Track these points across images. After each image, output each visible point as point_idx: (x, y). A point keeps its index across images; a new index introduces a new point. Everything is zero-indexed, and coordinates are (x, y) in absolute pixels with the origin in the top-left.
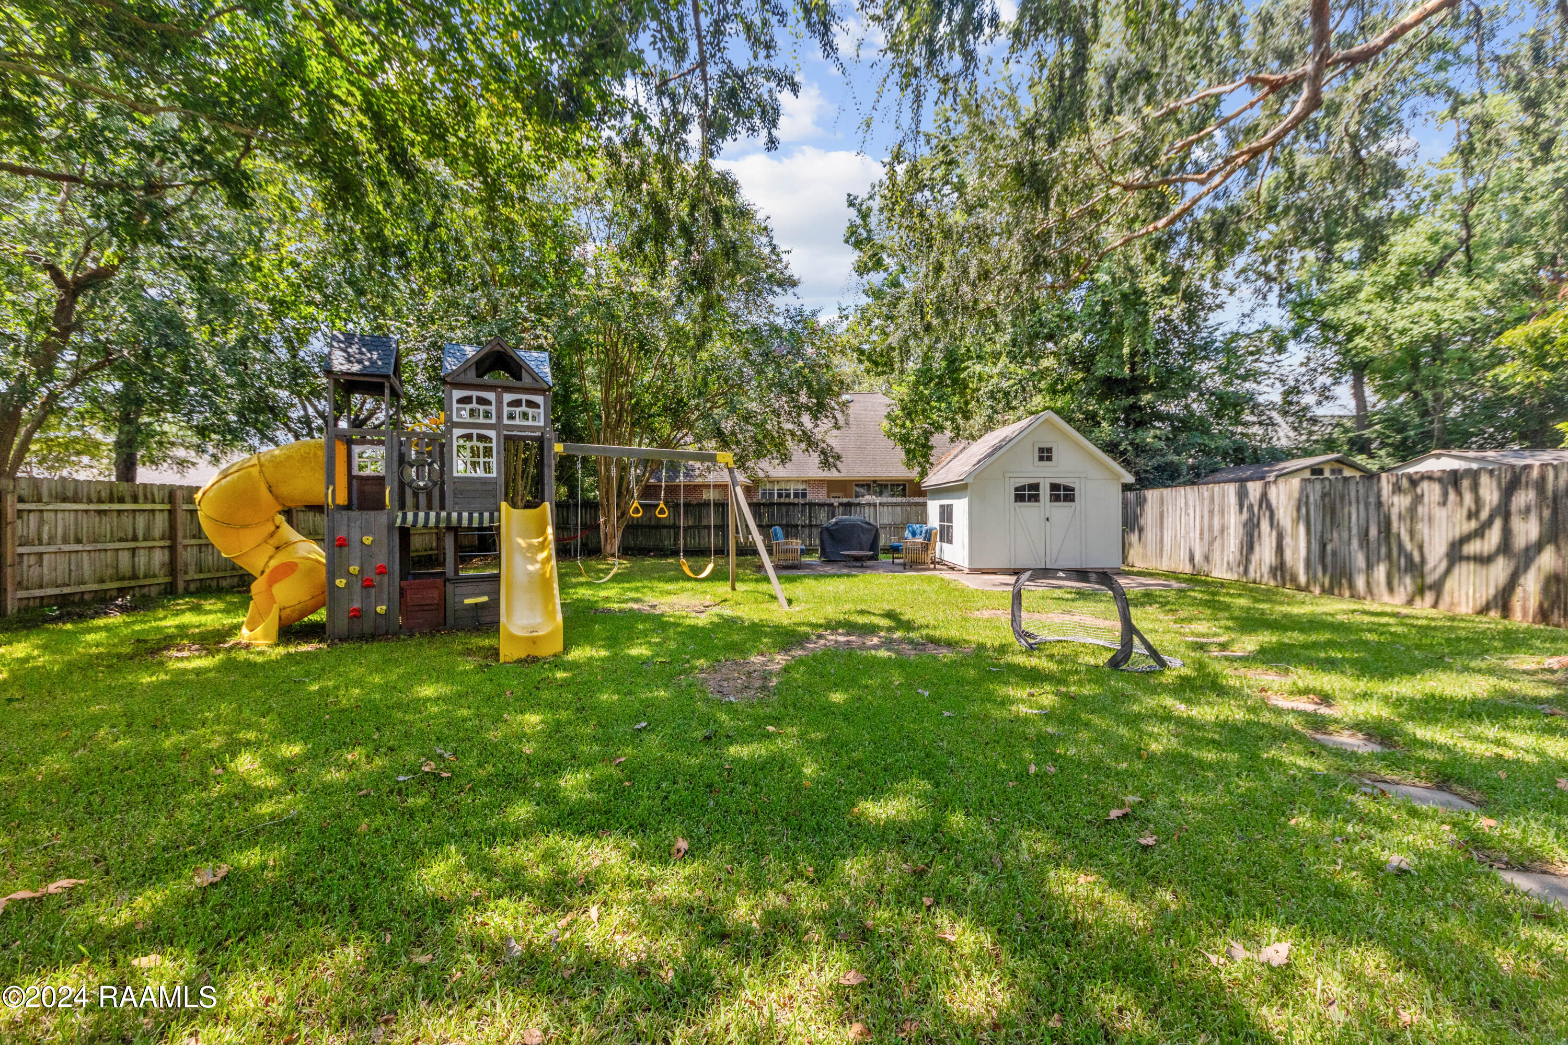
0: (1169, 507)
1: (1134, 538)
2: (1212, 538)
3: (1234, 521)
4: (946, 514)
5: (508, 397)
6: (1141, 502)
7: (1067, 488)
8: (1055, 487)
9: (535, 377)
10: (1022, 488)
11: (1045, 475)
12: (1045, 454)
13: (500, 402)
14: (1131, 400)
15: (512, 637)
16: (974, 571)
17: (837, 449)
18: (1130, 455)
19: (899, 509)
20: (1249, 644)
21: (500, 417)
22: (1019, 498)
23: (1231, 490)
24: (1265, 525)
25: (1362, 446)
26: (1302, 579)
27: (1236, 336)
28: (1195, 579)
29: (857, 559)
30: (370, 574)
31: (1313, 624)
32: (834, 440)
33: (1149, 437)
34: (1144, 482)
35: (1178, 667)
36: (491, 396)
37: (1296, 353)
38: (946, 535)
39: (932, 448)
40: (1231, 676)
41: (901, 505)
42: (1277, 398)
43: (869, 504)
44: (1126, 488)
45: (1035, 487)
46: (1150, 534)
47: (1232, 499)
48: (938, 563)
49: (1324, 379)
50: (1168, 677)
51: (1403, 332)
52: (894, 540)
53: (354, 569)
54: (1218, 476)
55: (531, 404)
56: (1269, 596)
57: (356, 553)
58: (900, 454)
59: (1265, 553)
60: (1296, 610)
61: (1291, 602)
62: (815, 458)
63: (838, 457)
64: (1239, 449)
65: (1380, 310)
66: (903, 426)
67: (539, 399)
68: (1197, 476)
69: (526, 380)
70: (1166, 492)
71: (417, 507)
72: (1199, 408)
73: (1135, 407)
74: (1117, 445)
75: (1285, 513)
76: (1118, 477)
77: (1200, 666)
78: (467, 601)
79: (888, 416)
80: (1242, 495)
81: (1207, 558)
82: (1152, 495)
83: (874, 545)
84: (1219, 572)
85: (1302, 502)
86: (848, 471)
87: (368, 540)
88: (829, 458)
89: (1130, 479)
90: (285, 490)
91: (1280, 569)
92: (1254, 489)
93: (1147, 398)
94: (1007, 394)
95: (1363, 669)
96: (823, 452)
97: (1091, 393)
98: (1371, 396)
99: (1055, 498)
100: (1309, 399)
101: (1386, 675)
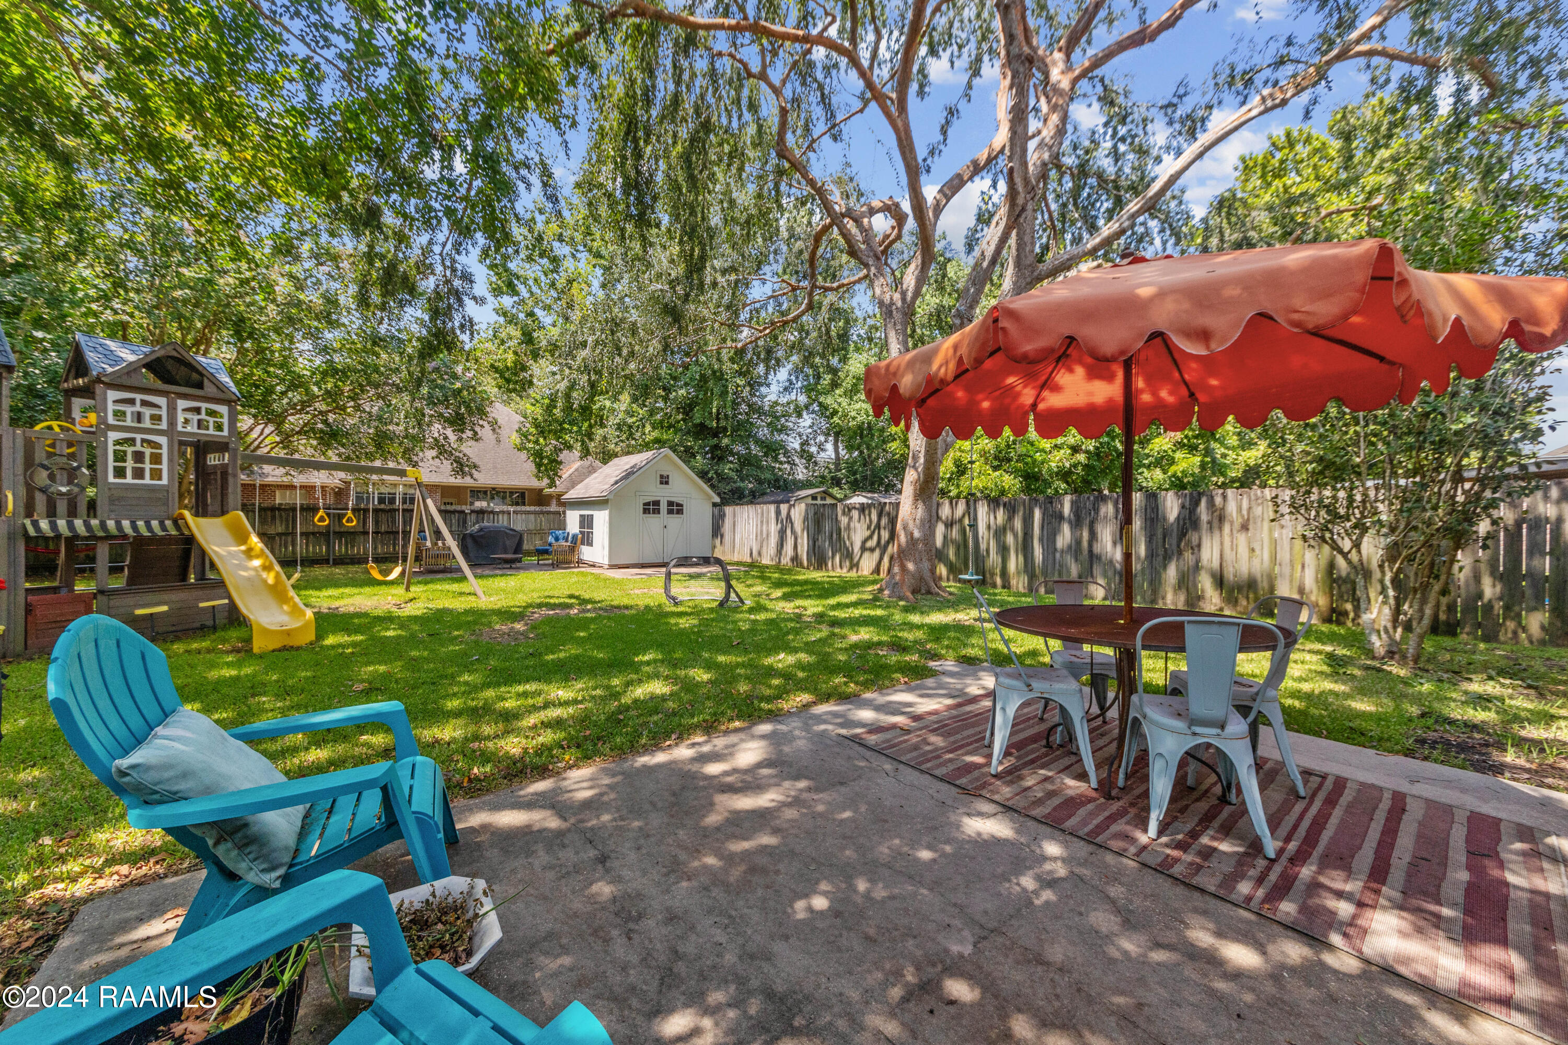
0: (738, 519)
1: (718, 542)
2: (763, 540)
3: (774, 528)
4: (587, 522)
5: (182, 404)
6: (722, 516)
7: (678, 505)
8: (670, 504)
9: (220, 387)
10: (648, 504)
11: (663, 495)
12: (665, 480)
13: (172, 409)
14: (715, 441)
15: (263, 630)
16: (612, 567)
17: (475, 459)
18: (715, 481)
19: (532, 517)
20: (778, 593)
21: (172, 423)
22: (646, 511)
23: (772, 508)
24: (789, 532)
25: (837, 482)
26: (805, 563)
27: (776, 403)
28: (752, 565)
29: (507, 561)
31: (806, 582)
32: (470, 449)
33: (727, 469)
34: (725, 502)
35: (749, 603)
36: (161, 401)
37: (807, 420)
38: (587, 539)
39: (561, 463)
40: (770, 605)
41: (535, 513)
42: (797, 446)
43: (503, 512)
44: (715, 505)
45: (657, 503)
46: (727, 538)
47: (773, 515)
48: (580, 562)
49: (821, 438)
50: (745, 608)
51: (854, 418)
52: (538, 544)
54: (766, 498)
55: (213, 413)
56: (789, 572)
58: (530, 467)
59: (789, 550)
60: (800, 577)
61: (798, 573)
62: (447, 466)
63: (475, 466)
64: (777, 480)
65: (844, 402)
66: (536, 442)
67: (222, 408)
68: (754, 498)
69: (209, 389)
70: (737, 508)
71: (52, 516)
72: (755, 450)
73: (716, 447)
74: (707, 473)
75: (798, 526)
76: (710, 498)
77: (758, 603)
78: (202, 605)
79: (519, 431)
80: (778, 513)
81: (760, 554)
82: (728, 510)
83: (518, 549)
84: (766, 561)
85: (806, 519)
86: (483, 479)
88: (461, 466)
89: (717, 500)
91: (795, 559)
92: (784, 508)
93: (725, 441)
94: (630, 427)
95: (820, 597)
96: (457, 461)
97: (688, 433)
98: (842, 452)
99: (670, 512)
100: (813, 449)
101: (827, 598)
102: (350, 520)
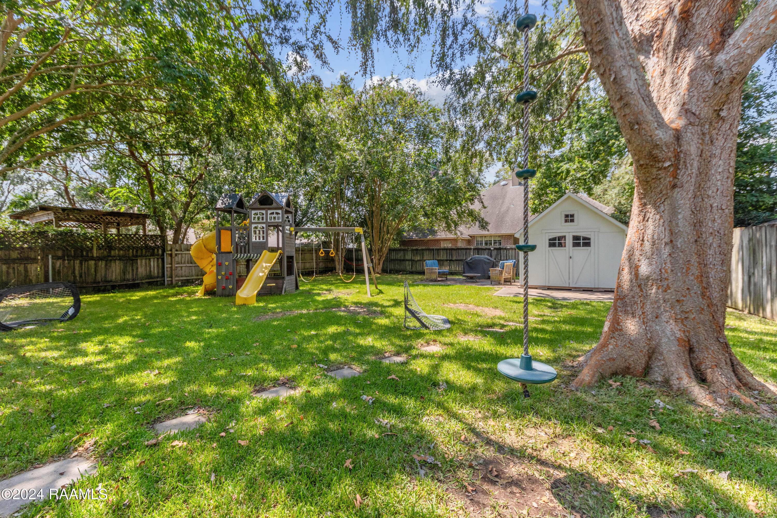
5: (269, 212)
7: (584, 238)
8: (576, 238)
10: (554, 239)
11: (569, 231)
12: (570, 218)
13: (267, 214)
15: (240, 297)
21: (267, 219)
22: (552, 245)
30: (228, 275)
36: (264, 212)
45: (563, 238)
53: (223, 273)
55: (277, 213)
57: (224, 268)
67: (280, 211)
69: (275, 205)
71: (241, 253)
76: (623, 230)
87: (227, 263)
90: (209, 247)
99: (576, 245)
102: (332, 253)
